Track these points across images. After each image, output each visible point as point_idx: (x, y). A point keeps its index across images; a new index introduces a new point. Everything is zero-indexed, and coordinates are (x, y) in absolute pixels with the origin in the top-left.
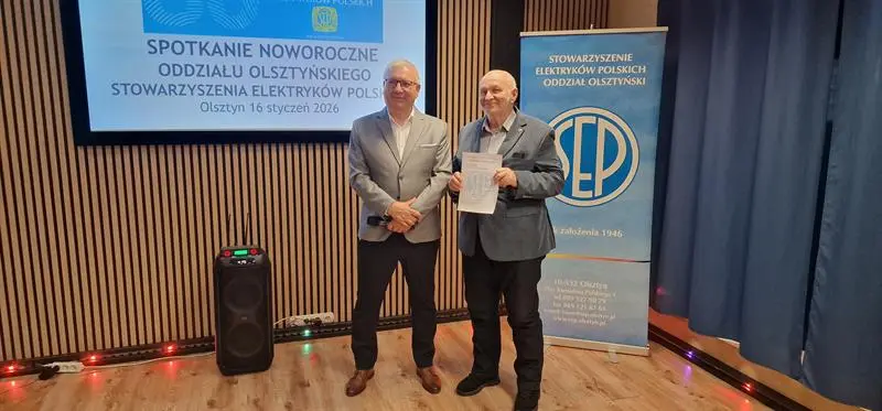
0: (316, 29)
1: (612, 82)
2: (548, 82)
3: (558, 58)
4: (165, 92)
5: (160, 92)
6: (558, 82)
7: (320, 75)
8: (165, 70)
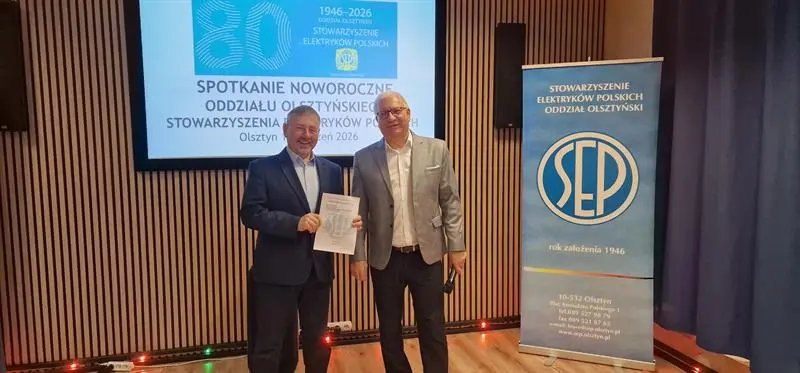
0: (339, 68)
1: (610, 108)
2: (549, 110)
3: (558, 88)
4: (210, 124)
5: (206, 125)
6: (559, 110)
7: (342, 108)
8: (211, 106)
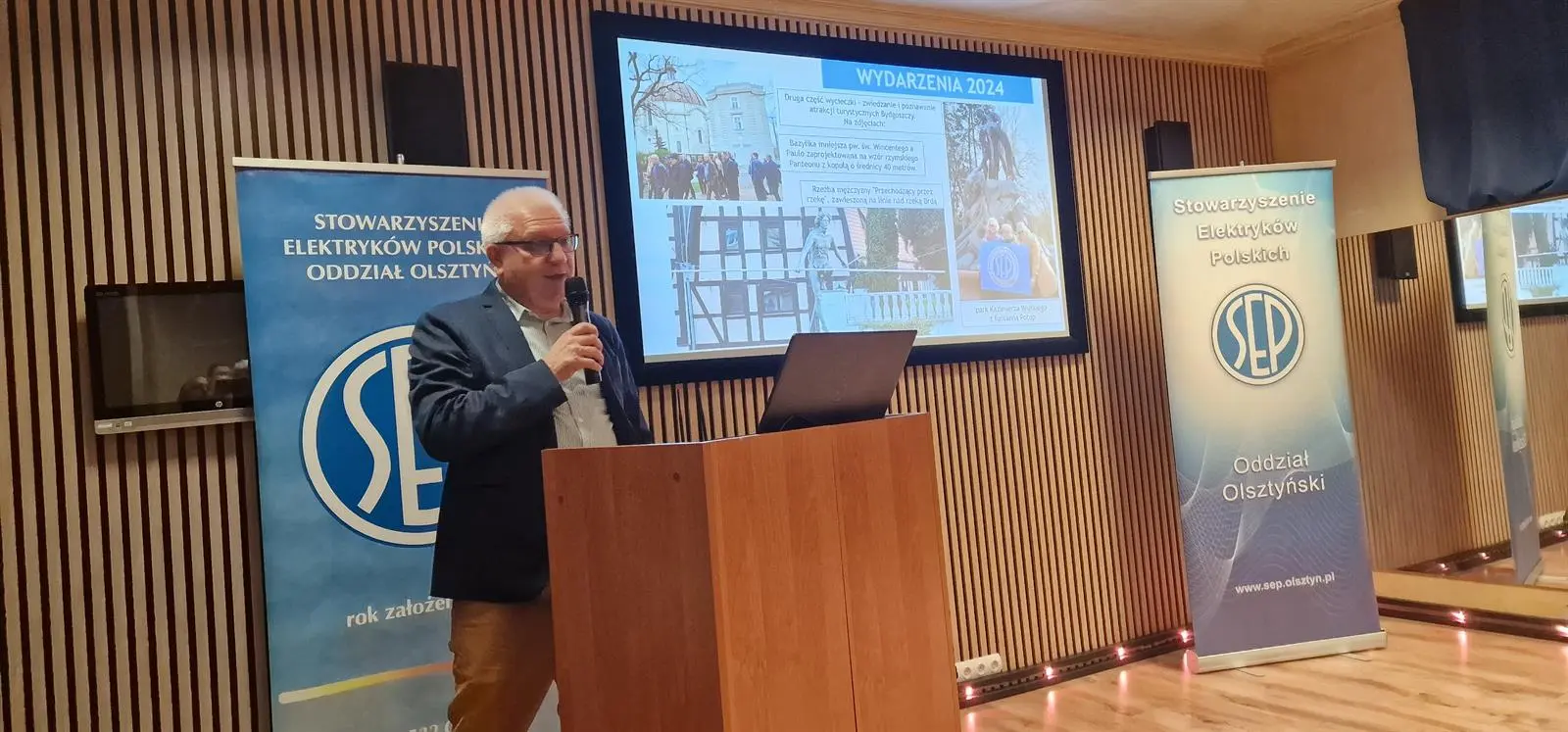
1: (459, 271)
2: (316, 272)
3: (335, 220)
6: (343, 272)
